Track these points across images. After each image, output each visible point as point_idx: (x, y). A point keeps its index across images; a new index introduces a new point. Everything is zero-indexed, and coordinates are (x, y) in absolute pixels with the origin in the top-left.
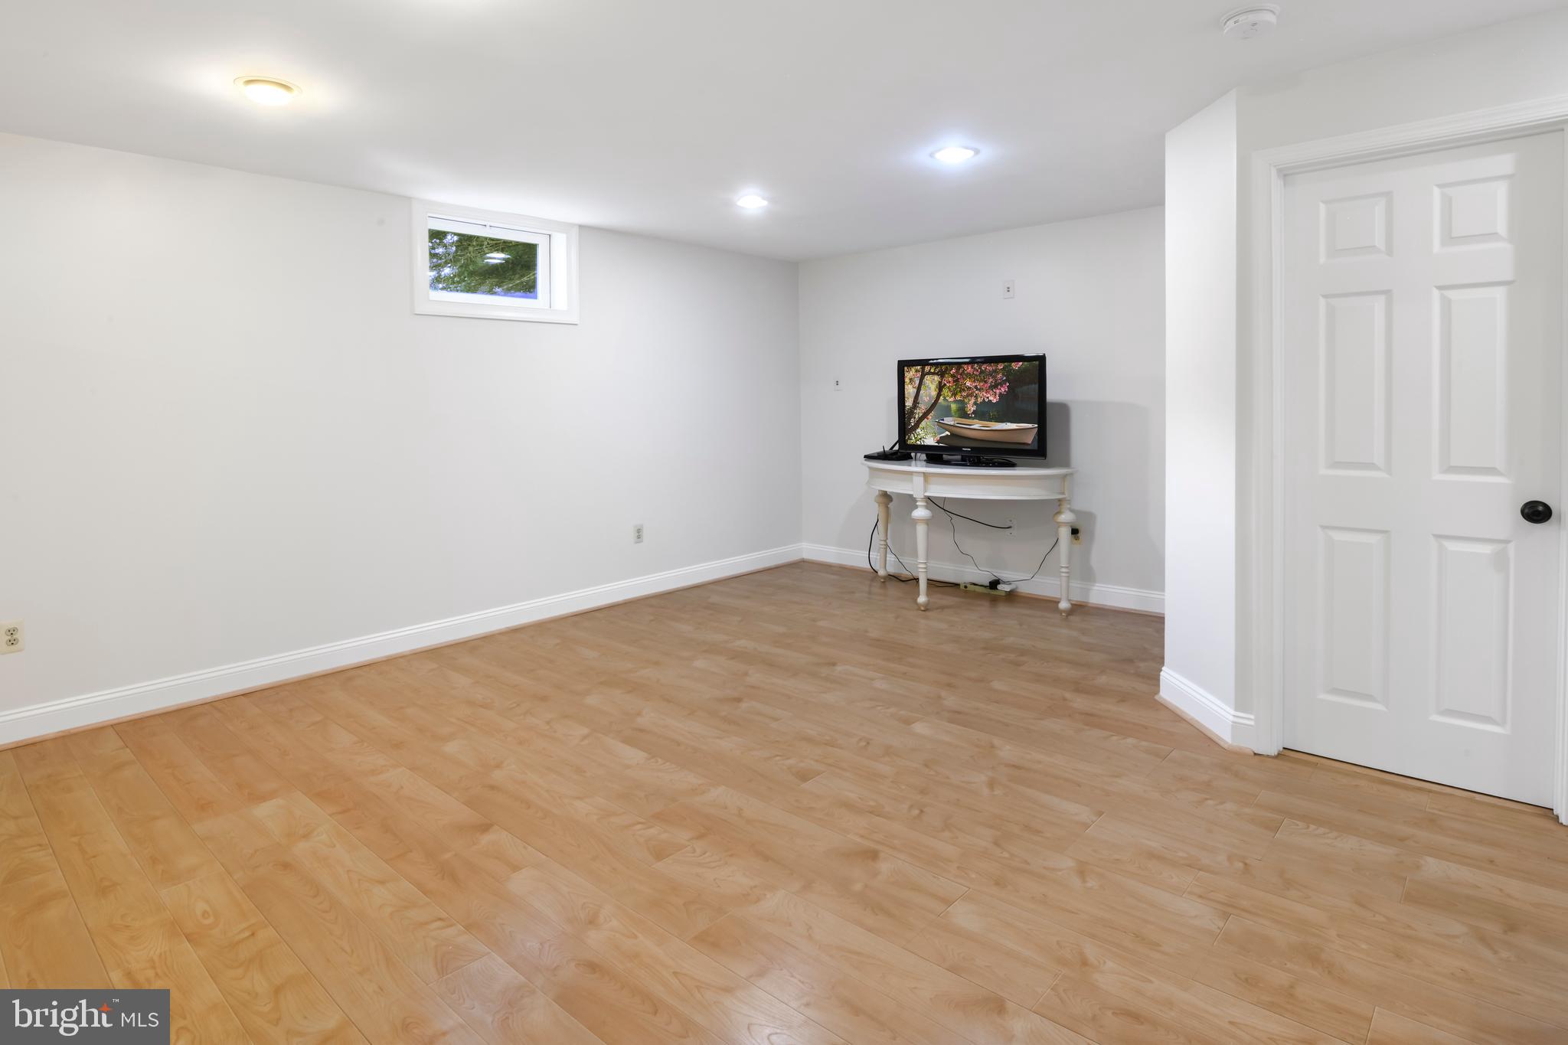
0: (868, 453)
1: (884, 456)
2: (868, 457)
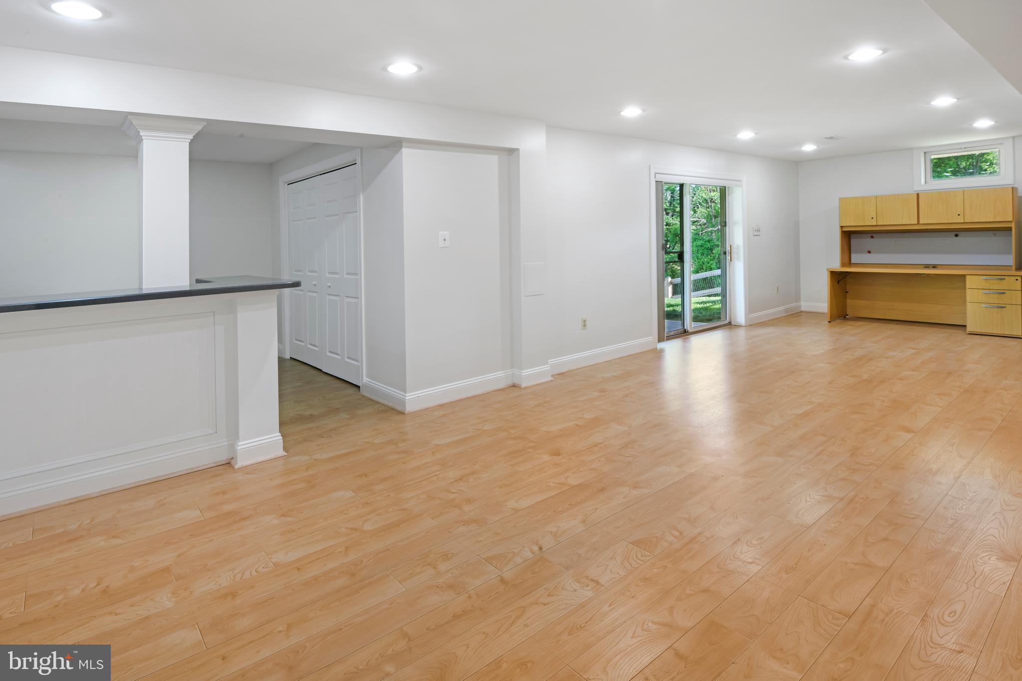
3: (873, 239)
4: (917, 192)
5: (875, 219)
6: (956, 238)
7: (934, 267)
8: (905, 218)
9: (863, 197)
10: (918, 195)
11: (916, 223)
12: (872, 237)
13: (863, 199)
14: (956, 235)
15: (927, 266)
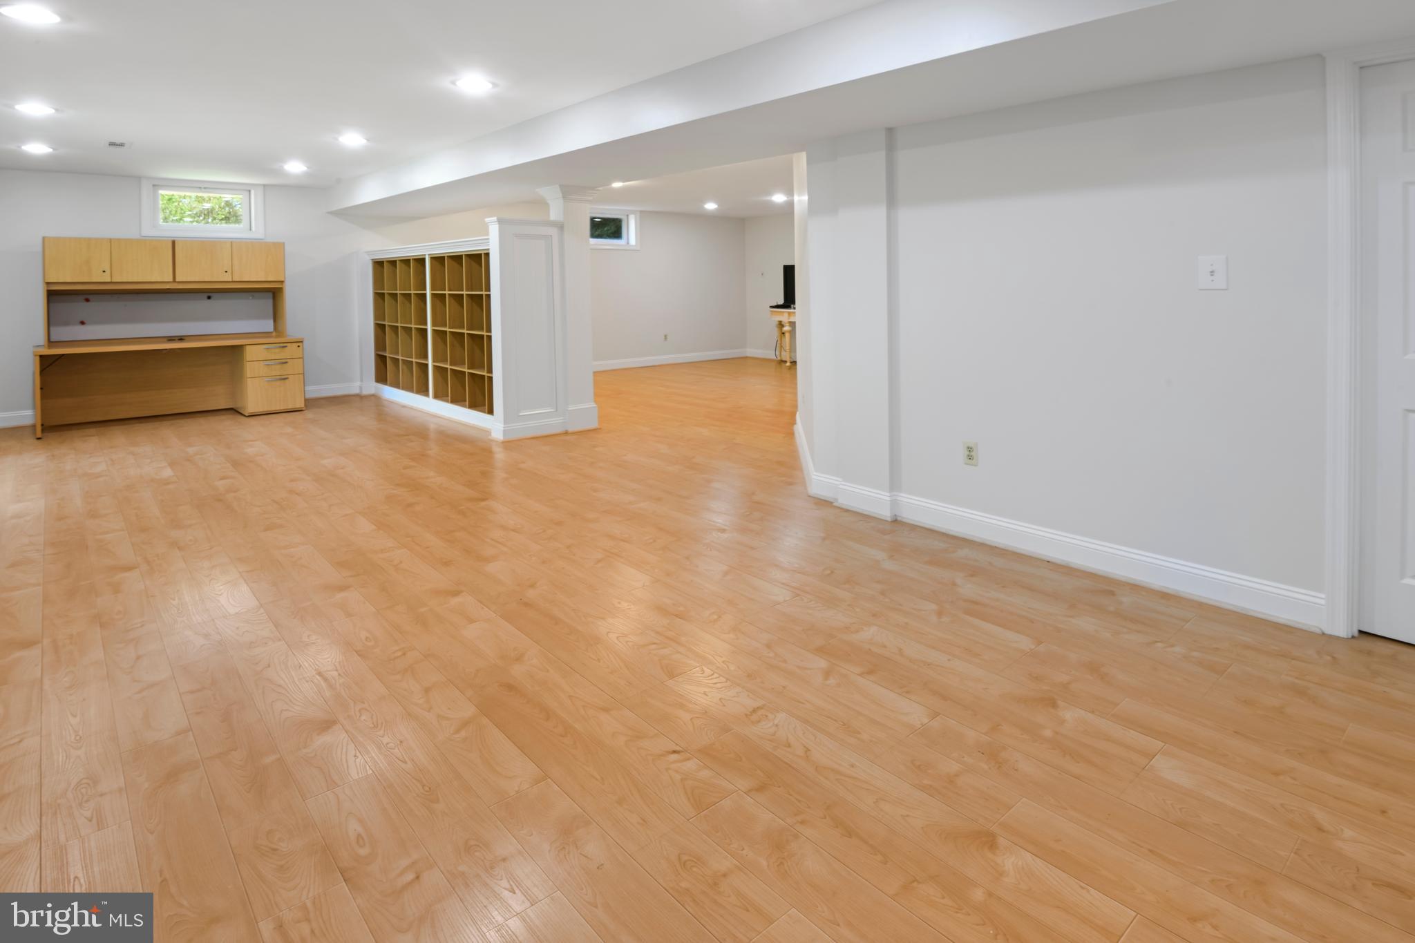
0: (771, 305)
1: (778, 307)
2: (771, 307)
3: (88, 303)
4: (173, 239)
5: (108, 272)
6: (209, 300)
7: (181, 339)
8: (156, 274)
9: (89, 239)
10: (174, 242)
11: (171, 280)
12: (87, 300)
13: (89, 242)
14: (209, 298)
15: (171, 339)
